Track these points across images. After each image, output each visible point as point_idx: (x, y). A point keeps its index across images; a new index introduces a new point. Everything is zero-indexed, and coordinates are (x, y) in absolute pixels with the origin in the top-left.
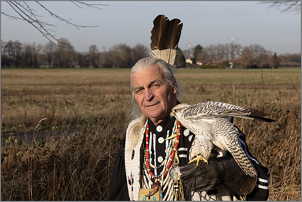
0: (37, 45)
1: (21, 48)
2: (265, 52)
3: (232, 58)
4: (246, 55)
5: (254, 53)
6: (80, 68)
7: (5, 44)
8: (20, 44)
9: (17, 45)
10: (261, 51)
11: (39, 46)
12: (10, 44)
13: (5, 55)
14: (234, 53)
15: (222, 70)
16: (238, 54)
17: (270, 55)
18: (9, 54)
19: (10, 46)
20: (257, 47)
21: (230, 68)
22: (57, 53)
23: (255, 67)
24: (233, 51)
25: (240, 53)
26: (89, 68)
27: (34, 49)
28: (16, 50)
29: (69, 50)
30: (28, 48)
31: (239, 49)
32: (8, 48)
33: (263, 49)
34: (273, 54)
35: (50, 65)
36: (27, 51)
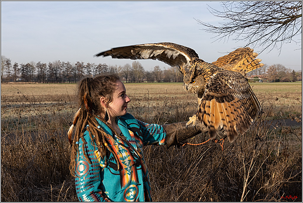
0: (118, 67)
1: (107, 69)
2: (285, 70)
3: (260, 74)
4: (271, 72)
5: (277, 71)
6: (148, 82)
7: (97, 66)
8: (107, 66)
9: (105, 67)
10: (282, 68)
11: (119, 68)
12: (100, 66)
13: (96, 74)
14: (261, 71)
15: (253, 83)
16: (265, 71)
17: (289, 72)
18: (99, 73)
19: (100, 67)
20: (279, 65)
21: (259, 82)
22: (131, 72)
23: (278, 81)
24: (260, 70)
25: (267, 71)
26: (154, 82)
27: (116, 69)
28: (103, 70)
29: (141, 69)
30: (112, 69)
31: (265, 68)
32: (99, 69)
33: (284, 67)
34: (291, 71)
35: (127, 81)
36: (111, 71)
